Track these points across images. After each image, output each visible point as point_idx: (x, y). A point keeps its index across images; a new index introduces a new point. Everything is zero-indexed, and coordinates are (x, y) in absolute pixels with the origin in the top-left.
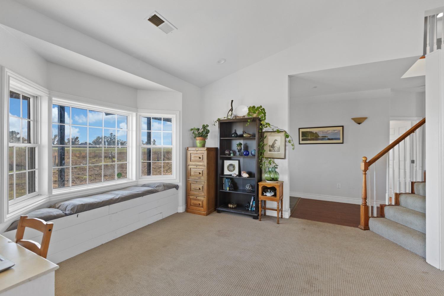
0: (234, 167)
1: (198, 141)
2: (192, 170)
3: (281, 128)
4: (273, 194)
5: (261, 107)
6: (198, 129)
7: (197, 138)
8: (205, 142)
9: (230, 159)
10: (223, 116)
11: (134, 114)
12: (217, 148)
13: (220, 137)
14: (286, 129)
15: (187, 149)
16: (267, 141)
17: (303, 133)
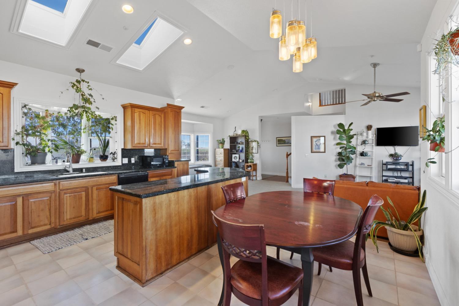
0: (237, 157)
1: (220, 146)
2: (218, 159)
3: (256, 139)
4: (251, 168)
5: (247, 130)
6: (220, 140)
7: (220, 144)
8: (223, 146)
9: (235, 154)
10: (232, 134)
11: (193, 134)
12: (229, 149)
13: (230, 144)
14: (258, 140)
15: (215, 150)
16: (251, 145)
17: (278, 140)
